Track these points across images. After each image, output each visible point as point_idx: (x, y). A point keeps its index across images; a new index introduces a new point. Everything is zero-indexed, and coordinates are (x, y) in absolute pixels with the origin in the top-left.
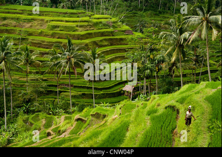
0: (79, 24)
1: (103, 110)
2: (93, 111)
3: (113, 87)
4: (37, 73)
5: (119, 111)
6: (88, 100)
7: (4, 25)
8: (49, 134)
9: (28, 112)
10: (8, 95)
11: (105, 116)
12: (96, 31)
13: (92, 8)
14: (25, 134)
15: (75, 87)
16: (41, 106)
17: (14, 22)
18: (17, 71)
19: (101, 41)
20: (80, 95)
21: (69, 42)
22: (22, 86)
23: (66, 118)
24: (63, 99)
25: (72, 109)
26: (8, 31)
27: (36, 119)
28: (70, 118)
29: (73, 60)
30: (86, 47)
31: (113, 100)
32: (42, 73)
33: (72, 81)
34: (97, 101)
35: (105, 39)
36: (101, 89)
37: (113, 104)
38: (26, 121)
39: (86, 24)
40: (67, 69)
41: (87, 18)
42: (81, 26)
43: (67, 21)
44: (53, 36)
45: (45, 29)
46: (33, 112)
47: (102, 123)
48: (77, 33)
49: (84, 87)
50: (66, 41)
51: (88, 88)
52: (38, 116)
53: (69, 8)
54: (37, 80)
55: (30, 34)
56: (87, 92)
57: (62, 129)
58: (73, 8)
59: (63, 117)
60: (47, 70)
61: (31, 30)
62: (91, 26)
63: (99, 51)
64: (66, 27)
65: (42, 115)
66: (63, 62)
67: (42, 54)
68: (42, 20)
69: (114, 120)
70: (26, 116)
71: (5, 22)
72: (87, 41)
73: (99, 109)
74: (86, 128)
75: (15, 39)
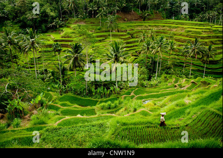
0: (204, 30)
1: (209, 80)
2: (203, 80)
3: (218, 68)
4: (175, 55)
5: (219, 83)
6: (201, 73)
7: (163, 30)
8: (175, 86)
9: (167, 73)
10: (159, 64)
11: (209, 84)
12: (213, 35)
13: (214, 21)
14: (164, 83)
15: (194, 65)
16: (174, 72)
17: (168, 28)
18: (165, 52)
19: (216, 41)
20: (196, 70)
21: (196, 40)
22: (166, 60)
23: (186, 80)
24: (186, 70)
25: (190, 76)
26: (164, 33)
27: (171, 77)
28: (189, 81)
29: (196, 50)
30: (206, 44)
31: (216, 76)
32: (178, 55)
33: (193, 62)
34: (206, 75)
35: (219, 40)
36: (210, 69)
37: (216, 78)
38: (165, 77)
39: (208, 30)
40: (192, 54)
41: (209, 27)
42: (205, 32)
43: (196, 29)
44: (187, 36)
45: (183, 32)
46: (170, 74)
47: (207, 87)
48: (201, 35)
49: (199, 66)
50: (194, 39)
51: (202, 67)
52: (171, 76)
53: (199, 21)
54: (175, 58)
55: (175, 35)
56: (201, 69)
57: (183, 85)
58: (201, 21)
59: (184, 79)
60: (181, 54)
61: (175, 33)
62: (211, 32)
63: (213, 47)
64: (195, 32)
65: (174, 76)
66: (190, 51)
67: (180, 45)
68: (183, 27)
69: (215, 87)
70: (166, 75)
71: (164, 28)
72: (207, 40)
73: (207, 79)
74: (196, 88)
75: (167, 37)
